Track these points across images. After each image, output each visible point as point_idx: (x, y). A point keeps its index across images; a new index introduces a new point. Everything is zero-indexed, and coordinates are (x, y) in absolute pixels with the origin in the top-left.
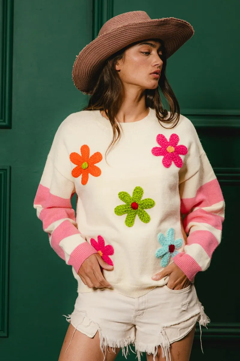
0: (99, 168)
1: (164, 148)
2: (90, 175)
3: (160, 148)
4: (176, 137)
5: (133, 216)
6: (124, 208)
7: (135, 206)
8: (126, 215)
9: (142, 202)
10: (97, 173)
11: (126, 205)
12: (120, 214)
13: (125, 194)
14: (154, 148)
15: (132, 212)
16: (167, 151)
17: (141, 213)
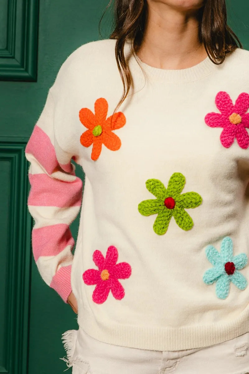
0: (118, 138)
1: (225, 115)
2: (103, 145)
3: (218, 114)
4: (247, 98)
5: (167, 218)
6: (154, 204)
7: (170, 203)
8: (156, 215)
9: (181, 198)
10: (115, 144)
11: (157, 201)
12: (146, 214)
13: (156, 184)
14: (209, 114)
15: (165, 212)
16: (229, 121)
17: (179, 215)
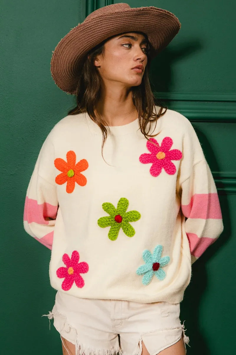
0: (84, 177)
1: (154, 154)
3: (148, 154)
4: (169, 140)
5: (117, 229)
6: (108, 220)
7: (118, 219)
8: (110, 227)
9: (126, 216)
10: (83, 182)
11: (110, 217)
12: (103, 226)
13: (109, 206)
14: (142, 155)
15: (116, 225)
16: (157, 158)
17: (125, 227)
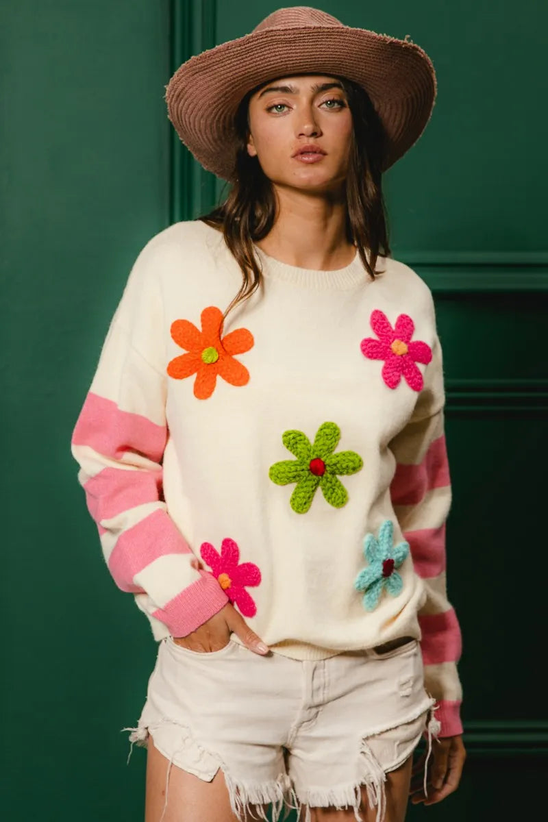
0: (244, 367)
1: (386, 343)
3: (377, 342)
4: (409, 321)
5: (311, 489)
6: (293, 468)
8: (295, 485)
10: (238, 377)
12: (281, 482)
13: (298, 438)
14: (366, 340)
15: (310, 480)
17: (329, 485)
